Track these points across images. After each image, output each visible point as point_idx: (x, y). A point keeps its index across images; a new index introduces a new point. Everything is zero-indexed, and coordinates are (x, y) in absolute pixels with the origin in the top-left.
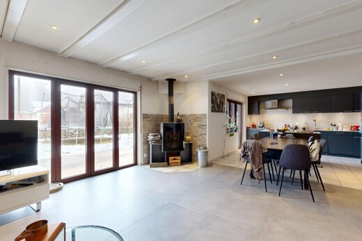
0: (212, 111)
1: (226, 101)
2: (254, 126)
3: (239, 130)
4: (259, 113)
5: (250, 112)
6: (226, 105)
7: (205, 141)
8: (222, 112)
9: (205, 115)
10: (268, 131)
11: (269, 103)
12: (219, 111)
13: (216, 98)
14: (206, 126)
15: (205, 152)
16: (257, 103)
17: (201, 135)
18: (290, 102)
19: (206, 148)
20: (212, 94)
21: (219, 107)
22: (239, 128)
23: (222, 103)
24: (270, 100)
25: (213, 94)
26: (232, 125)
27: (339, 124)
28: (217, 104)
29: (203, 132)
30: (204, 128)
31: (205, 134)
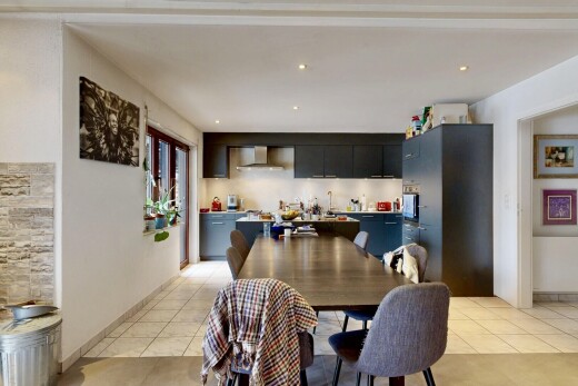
0: (83, 154)
1: (142, 130)
2: (217, 206)
3: (181, 221)
4: (228, 176)
5: (209, 171)
6: (144, 143)
7: (48, 280)
8: (127, 161)
9: (45, 170)
10: (257, 219)
11: (250, 154)
12: (114, 160)
13: (100, 105)
14: (50, 213)
15: (46, 331)
16: (224, 150)
17: (29, 252)
18: (288, 154)
19: (48, 311)
20: (83, 88)
21: (114, 143)
22: (182, 214)
23: (129, 135)
24: (252, 145)
25: (86, 89)
26: (163, 206)
27: (362, 200)
28: (107, 131)
29: (36, 241)
30: (39, 225)
31: (48, 250)
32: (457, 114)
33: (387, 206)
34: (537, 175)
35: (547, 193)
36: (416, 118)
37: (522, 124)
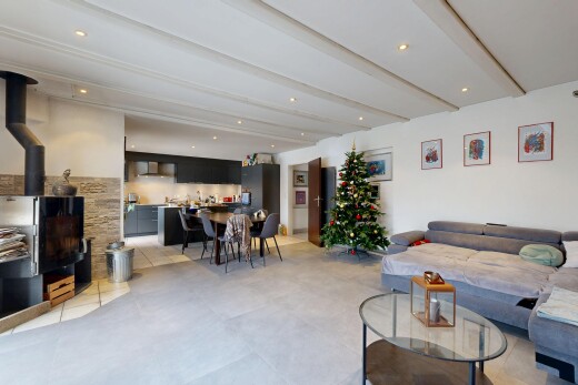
7: (118, 233)
9: (116, 181)
14: (118, 201)
17: (107, 220)
18: (171, 168)
27: (216, 196)
29: (110, 214)
30: (113, 207)
31: (118, 218)
32: (267, 159)
33: (230, 199)
34: (295, 186)
35: (297, 192)
36: (249, 157)
37: (290, 167)
